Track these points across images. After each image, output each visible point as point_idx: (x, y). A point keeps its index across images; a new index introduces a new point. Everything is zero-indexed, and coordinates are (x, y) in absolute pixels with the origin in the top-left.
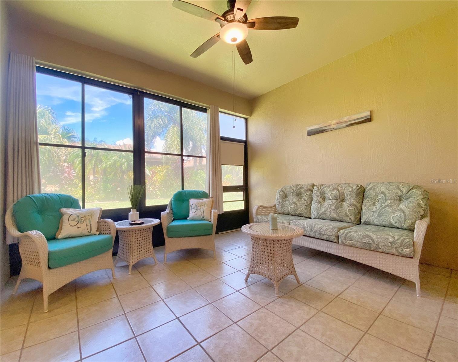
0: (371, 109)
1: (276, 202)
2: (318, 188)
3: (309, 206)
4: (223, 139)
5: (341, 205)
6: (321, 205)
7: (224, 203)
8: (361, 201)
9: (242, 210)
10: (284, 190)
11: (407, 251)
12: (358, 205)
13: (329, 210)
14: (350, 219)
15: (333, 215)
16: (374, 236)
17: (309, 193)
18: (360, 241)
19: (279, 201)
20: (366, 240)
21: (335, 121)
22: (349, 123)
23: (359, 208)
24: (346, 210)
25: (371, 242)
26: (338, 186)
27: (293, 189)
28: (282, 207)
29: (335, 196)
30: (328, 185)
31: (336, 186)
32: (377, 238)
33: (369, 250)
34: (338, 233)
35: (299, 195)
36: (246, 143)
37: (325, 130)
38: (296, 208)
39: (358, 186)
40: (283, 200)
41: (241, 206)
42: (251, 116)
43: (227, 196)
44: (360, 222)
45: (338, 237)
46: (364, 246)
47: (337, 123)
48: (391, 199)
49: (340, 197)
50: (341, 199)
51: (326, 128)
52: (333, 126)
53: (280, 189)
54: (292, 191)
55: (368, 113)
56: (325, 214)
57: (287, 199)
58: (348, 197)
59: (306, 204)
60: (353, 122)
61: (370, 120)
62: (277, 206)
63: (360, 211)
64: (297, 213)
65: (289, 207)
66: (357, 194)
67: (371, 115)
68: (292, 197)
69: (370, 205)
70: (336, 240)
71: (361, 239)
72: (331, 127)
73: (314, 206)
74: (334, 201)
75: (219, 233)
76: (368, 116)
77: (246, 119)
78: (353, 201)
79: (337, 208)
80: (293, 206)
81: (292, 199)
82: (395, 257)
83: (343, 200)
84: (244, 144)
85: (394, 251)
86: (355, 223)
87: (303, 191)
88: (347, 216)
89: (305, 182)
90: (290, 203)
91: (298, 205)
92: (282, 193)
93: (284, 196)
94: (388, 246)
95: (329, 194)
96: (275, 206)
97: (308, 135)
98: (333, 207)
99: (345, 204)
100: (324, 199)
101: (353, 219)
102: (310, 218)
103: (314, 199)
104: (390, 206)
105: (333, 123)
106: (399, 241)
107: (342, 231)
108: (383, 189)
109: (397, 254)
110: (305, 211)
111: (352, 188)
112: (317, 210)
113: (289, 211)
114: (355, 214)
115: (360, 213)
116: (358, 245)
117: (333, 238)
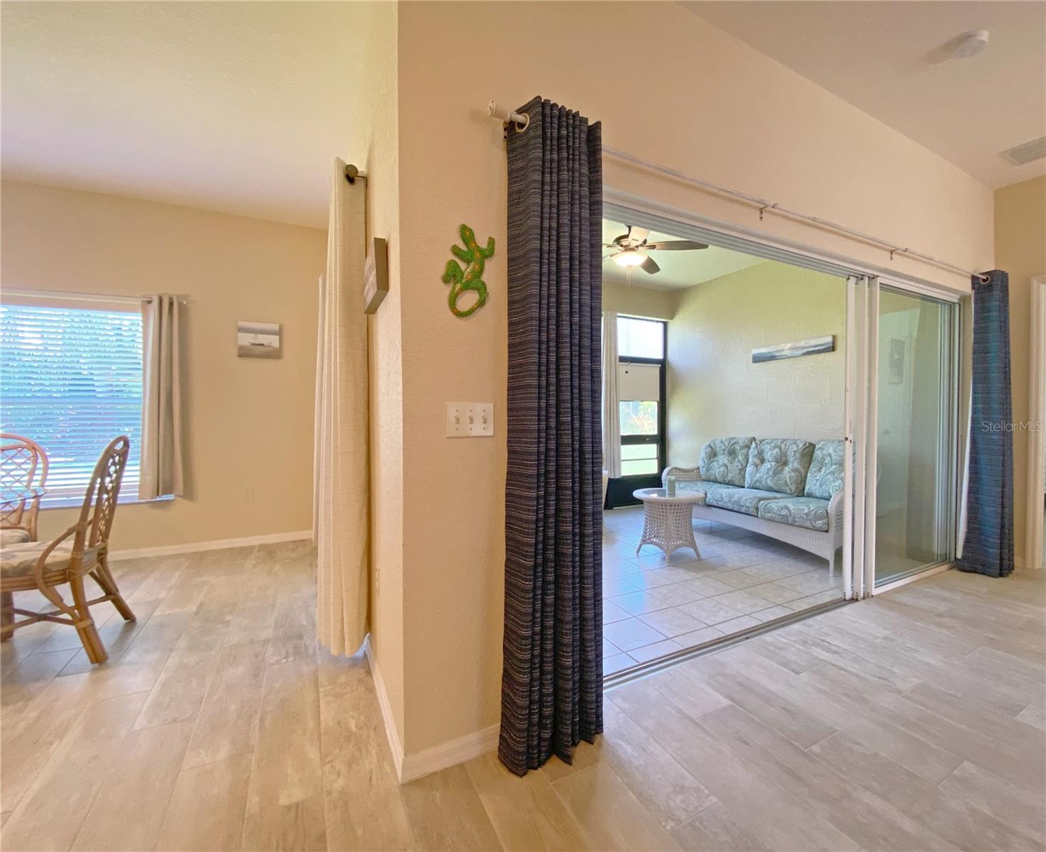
0: (834, 334)
1: (701, 464)
2: (756, 444)
3: (743, 470)
4: (623, 359)
5: (782, 471)
6: (757, 470)
7: (622, 463)
8: (806, 465)
9: (654, 474)
10: (712, 445)
11: (819, 523)
12: (803, 471)
13: (765, 477)
14: (790, 489)
15: (770, 483)
16: (791, 507)
17: (745, 451)
18: (778, 513)
19: (704, 462)
20: (785, 512)
21: (789, 345)
22: (806, 350)
23: (803, 474)
24: (786, 477)
25: (788, 514)
26: (782, 442)
27: (725, 445)
28: (707, 471)
29: (775, 457)
30: (770, 441)
31: (779, 443)
32: (794, 509)
33: (787, 524)
34: (757, 504)
35: (732, 453)
36: (663, 364)
37: (776, 356)
38: (726, 471)
39: (805, 444)
40: (709, 460)
41: (651, 468)
42: (672, 319)
43: (627, 451)
44: (804, 494)
45: (757, 509)
46: (782, 519)
47: (792, 349)
48: (836, 464)
49: (781, 458)
50: (782, 461)
51: (778, 354)
52: (787, 353)
53: (707, 443)
54: (723, 448)
55: (830, 339)
56: (761, 482)
57: (716, 458)
58: (791, 460)
59: (740, 467)
60: (811, 349)
61: (831, 349)
62: (701, 468)
63: (803, 479)
64: (727, 480)
65: (717, 470)
66: (803, 456)
67: (834, 342)
68: (722, 456)
69: (815, 471)
70: (755, 513)
71: (780, 511)
72: (784, 353)
73: (749, 469)
74: (774, 464)
75: (614, 508)
76: (829, 343)
77: (665, 324)
78: (796, 465)
79: (775, 474)
80: (722, 469)
81: (723, 459)
82: (809, 530)
83: (786, 464)
84: (660, 366)
85: (808, 524)
86: (796, 494)
87: (737, 447)
88: (787, 486)
89: (742, 435)
90: (718, 464)
91: (730, 468)
92: (709, 450)
93: (713, 454)
94: (803, 518)
95: (768, 455)
96: (699, 468)
97: (753, 362)
98: (771, 473)
99: (787, 469)
100: (763, 461)
101: (793, 488)
102: (744, 487)
103: (750, 461)
104: (832, 473)
105: (786, 348)
106: (813, 512)
107: (762, 502)
108: (831, 450)
109: (812, 528)
110: (738, 477)
111: (798, 446)
112: (752, 475)
113: (716, 476)
114: (796, 482)
115: (804, 481)
116: (777, 518)
117: (752, 511)
